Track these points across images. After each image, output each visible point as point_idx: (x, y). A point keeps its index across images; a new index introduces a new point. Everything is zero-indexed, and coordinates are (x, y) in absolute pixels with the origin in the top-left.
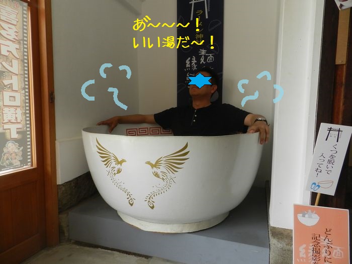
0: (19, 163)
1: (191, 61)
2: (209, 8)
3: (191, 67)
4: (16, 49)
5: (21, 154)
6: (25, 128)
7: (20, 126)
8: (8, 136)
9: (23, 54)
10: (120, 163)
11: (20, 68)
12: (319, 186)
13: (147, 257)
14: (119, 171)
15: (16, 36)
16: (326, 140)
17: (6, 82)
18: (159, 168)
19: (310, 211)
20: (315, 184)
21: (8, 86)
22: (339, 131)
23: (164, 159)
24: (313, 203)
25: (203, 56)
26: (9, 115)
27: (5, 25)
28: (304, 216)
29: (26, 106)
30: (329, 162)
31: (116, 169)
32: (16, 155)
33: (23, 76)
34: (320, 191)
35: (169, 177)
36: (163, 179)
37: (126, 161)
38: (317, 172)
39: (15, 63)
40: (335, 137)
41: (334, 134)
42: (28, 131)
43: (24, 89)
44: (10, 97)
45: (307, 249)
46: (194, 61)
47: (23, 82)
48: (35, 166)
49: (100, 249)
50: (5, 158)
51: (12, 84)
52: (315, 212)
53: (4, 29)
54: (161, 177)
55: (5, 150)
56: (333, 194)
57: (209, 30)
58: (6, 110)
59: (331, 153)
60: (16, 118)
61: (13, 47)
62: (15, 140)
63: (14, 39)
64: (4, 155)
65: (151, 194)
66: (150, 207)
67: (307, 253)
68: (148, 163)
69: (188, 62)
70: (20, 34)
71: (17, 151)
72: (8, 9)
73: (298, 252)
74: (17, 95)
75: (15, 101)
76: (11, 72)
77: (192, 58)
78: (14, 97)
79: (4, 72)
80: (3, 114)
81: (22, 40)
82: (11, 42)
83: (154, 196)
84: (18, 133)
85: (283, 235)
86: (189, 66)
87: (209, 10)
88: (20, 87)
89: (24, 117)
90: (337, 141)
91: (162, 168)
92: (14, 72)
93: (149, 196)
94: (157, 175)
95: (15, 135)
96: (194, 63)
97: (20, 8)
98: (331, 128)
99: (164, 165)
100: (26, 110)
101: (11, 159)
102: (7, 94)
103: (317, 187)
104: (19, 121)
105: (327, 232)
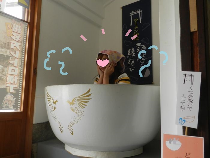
0: (12, 107)
1: (131, 51)
2: (142, 17)
3: (131, 55)
4: (19, 45)
5: (14, 102)
6: (19, 88)
7: (16, 86)
8: (8, 91)
9: (23, 48)
10: (55, 103)
11: (20, 55)
12: (185, 121)
14: (55, 109)
15: (20, 39)
16: (184, 83)
17: (11, 62)
18: (74, 105)
19: (175, 139)
20: (181, 119)
21: (12, 64)
22: (192, 76)
23: (77, 99)
25: (139, 47)
26: (10, 79)
27: (14, 34)
28: (170, 143)
29: (21, 76)
30: (189, 100)
31: (53, 107)
32: (11, 102)
33: (21, 59)
35: (79, 111)
36: (77, 113)
37: (57, 101)
38: (182, 110)
39: (17, 52)
40: (190, 81)
41: (189, 78)
42: (20, 89)
43: (21, 66)
44: (12, 69)
46: (133, 51)
47: (21, 62)
48: (22, 111)
50: (5, 103)
51: (14, 63)
52: (178, 139)
53: (14, 36)
54: (75, 111)
55: (5, 98)
56: (196, 127)
57: (142, 30)
58: (9, 76)
59: (189, 94)
60: (14, 81)
61: (17, 45)
62: (12, 94)
63: (19, 40)
64: (4, 101)
65: (71, 124)
66: (71, 133)
68: (68, 102)
69: (129, 52)
70: (22, 38)
71: (12, 100)
72: (17, 26)
74: (16, 69)
75: (15, 72)
76: (14, 57)
77: (132, 49)
78: (14, 70)
79: (11, 57)
80: (7, 78)
81: (22, 41)
82: (17, 42)
83: (72, 125)
84: (14, 90)
86: (130, 54)
87: (142, 18)
88: (18, 65)
89: (19, 81)
90: (192, 84)
91: (76, 105)
92: (16, 57)
93: (70, 125)
94: (73, 110)
95: (12, 91)
96: (133, 52)
97: (24, 26)
98: (186, 75)
99: (76, 103)
100: (20, 78)
101: (8, 104)
102: (10, 68)
103: (184, 122)
104: (15, 83)
105: (187, 156)
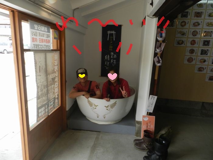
1: (107, 56)
3: (107, 59)
10: (96, 106)
13: (99, 132)
14: (95, 108)
15: (57, 63)
16: (151, 99)
20: (148, 110)
23: (110, 105)
24: (147, 115)
25: (112, 55)
27: (55, 61)
28: (145, 118)
30: (152, 104)
34: (149, 112)
35: (111, 110)
36: (109, 110)
37: (98, 106)
38: (149, 107)
41: (153, 98)
45: (145, 126)
46: (109, 57)
48: (60, 105)
49: (82, 131)
51: (56, 80)
52: (147, 117)
56: (152, 112)
57: (115, 45)
59: (152, 102)
60: (57, 91)
65: (105, 114)
66: (104, 118)
67: (145, 127)
68: (105, 106)
69: (106, 57)
72: (56, 55)
73: (143, 127)
77: (108, 55)
84: (57, 95)
85: (139, 123)
87: (115, 37)
90: (154, 100)
91: (109, 108)
94: (107, 109)
98: (152, 96)
100: (58, 87)
105: (150, 122)
